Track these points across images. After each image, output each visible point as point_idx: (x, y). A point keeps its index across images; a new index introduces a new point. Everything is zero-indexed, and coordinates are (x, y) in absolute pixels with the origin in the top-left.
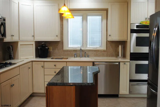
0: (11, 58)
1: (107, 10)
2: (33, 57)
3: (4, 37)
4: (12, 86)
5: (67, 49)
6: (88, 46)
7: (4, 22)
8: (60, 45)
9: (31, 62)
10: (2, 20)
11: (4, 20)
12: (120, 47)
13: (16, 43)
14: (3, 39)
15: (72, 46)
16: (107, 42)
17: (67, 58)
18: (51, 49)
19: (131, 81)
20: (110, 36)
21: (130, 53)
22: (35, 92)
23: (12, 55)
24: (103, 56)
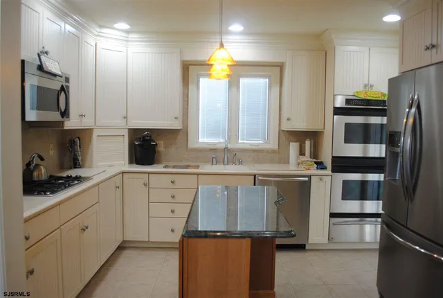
0: (76, 164)
1: (281, 67)
2: (123, 162)
3: (65, 119)
4: (84, 230)
5: (196, 146)
6: (240, 141)
7: (67, 84)
8: (180, 137)
9: (121, 175)
10: (63, 79)
11: (67, 80)
12: (308, 143)
13: (88, 132)
14: (63, 122)
15: (206, 140)
16: (281, 132)
17: (198, 167)
18: (161, 147)
19: (333, 215)
20: (288, 120)
21: (331, 157)
22: (128, 238)
23: (80, 158)
24: (272, 161)
